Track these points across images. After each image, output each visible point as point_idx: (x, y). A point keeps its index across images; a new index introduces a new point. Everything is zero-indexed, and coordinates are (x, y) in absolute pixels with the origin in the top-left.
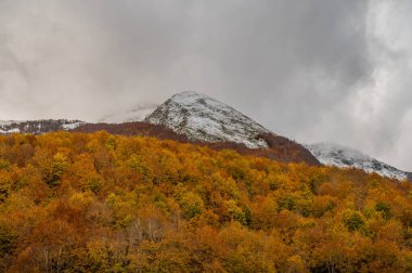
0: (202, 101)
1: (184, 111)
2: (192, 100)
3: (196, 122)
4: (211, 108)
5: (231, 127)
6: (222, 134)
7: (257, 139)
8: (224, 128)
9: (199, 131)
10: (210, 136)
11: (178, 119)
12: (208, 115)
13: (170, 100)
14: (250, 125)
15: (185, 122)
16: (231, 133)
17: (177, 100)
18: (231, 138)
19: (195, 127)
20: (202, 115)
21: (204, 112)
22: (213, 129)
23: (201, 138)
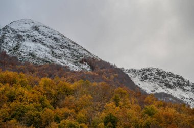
0: (36, 28)
1: (19, 37)
2: (28, 27)
3: (28, 46)
4: (43, 34)
5: (59, 52)
6: (50, 58)
7: (82, 62)
8: (53, 53)
9: (30, 54)
10: (39, 59)
11: (13, 44)
12: (40, 41)
13: (7, 27)
14: (77, 51)
15: (18, 46)
16: (59, 57)
17: (14, 27)
18: (57, 61)
19: (27, 51)
20: (35, 41)
21: (37, 38)
22: (43, 53)
23: (31, 61)
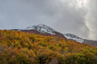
0: (44, 26)
1: (40, 27)
2: (42, 25)
3: (42, 29)
5: (49, 31)
6: (47, 32)
7: (54, 33)
8: (47, 31)
11: (39, 29)
12: (45, 28)
13: (38, 25)
14: (53, 30)
15: (40, 30)
16: (49, 32)
18: (48, 32)
19: (42, 30)
20: (44, 28)
22: (45, 31)
23: (43, 33)
